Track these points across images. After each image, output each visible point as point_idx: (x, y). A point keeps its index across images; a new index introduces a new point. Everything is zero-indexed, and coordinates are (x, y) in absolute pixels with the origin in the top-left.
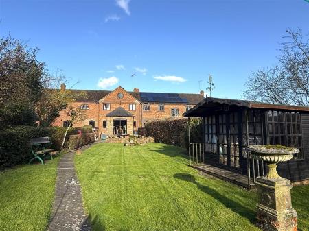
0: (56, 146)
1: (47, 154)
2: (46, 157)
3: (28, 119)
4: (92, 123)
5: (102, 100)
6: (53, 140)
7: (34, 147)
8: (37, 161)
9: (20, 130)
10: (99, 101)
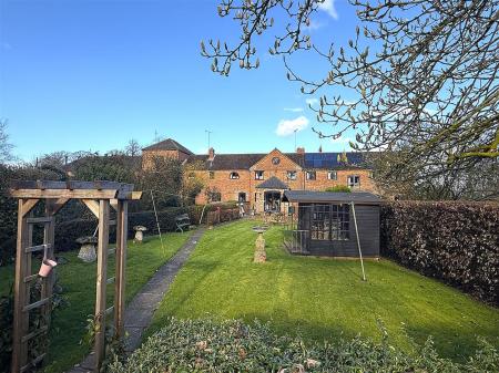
0: (194, 221)
1: (187, 227)
2: (186, 229)
3: (173, 203)
4: (242, 195)
5: (254, 168)
6: (191, 216)
7: (178, 221)
8: (179, 231)
9: (169, 211)
10: (251, 169)
